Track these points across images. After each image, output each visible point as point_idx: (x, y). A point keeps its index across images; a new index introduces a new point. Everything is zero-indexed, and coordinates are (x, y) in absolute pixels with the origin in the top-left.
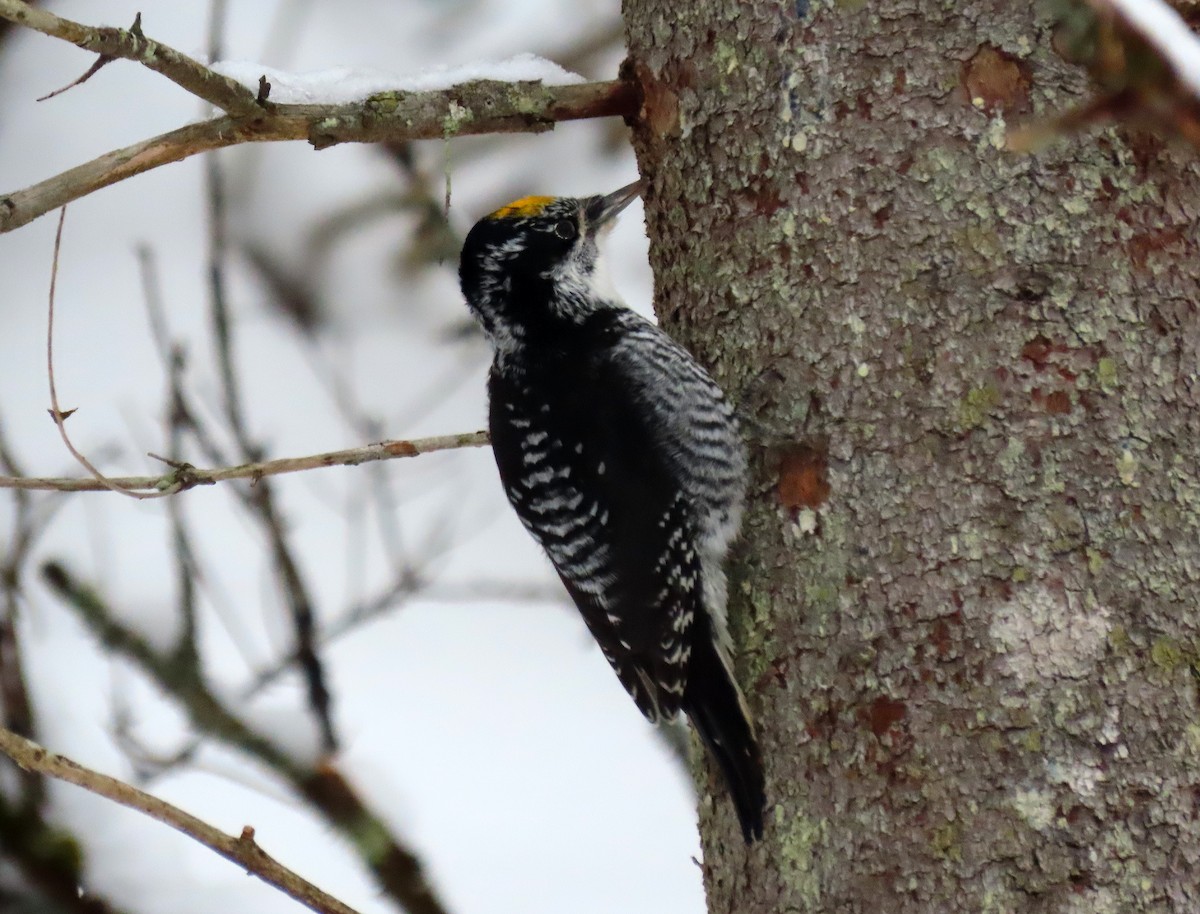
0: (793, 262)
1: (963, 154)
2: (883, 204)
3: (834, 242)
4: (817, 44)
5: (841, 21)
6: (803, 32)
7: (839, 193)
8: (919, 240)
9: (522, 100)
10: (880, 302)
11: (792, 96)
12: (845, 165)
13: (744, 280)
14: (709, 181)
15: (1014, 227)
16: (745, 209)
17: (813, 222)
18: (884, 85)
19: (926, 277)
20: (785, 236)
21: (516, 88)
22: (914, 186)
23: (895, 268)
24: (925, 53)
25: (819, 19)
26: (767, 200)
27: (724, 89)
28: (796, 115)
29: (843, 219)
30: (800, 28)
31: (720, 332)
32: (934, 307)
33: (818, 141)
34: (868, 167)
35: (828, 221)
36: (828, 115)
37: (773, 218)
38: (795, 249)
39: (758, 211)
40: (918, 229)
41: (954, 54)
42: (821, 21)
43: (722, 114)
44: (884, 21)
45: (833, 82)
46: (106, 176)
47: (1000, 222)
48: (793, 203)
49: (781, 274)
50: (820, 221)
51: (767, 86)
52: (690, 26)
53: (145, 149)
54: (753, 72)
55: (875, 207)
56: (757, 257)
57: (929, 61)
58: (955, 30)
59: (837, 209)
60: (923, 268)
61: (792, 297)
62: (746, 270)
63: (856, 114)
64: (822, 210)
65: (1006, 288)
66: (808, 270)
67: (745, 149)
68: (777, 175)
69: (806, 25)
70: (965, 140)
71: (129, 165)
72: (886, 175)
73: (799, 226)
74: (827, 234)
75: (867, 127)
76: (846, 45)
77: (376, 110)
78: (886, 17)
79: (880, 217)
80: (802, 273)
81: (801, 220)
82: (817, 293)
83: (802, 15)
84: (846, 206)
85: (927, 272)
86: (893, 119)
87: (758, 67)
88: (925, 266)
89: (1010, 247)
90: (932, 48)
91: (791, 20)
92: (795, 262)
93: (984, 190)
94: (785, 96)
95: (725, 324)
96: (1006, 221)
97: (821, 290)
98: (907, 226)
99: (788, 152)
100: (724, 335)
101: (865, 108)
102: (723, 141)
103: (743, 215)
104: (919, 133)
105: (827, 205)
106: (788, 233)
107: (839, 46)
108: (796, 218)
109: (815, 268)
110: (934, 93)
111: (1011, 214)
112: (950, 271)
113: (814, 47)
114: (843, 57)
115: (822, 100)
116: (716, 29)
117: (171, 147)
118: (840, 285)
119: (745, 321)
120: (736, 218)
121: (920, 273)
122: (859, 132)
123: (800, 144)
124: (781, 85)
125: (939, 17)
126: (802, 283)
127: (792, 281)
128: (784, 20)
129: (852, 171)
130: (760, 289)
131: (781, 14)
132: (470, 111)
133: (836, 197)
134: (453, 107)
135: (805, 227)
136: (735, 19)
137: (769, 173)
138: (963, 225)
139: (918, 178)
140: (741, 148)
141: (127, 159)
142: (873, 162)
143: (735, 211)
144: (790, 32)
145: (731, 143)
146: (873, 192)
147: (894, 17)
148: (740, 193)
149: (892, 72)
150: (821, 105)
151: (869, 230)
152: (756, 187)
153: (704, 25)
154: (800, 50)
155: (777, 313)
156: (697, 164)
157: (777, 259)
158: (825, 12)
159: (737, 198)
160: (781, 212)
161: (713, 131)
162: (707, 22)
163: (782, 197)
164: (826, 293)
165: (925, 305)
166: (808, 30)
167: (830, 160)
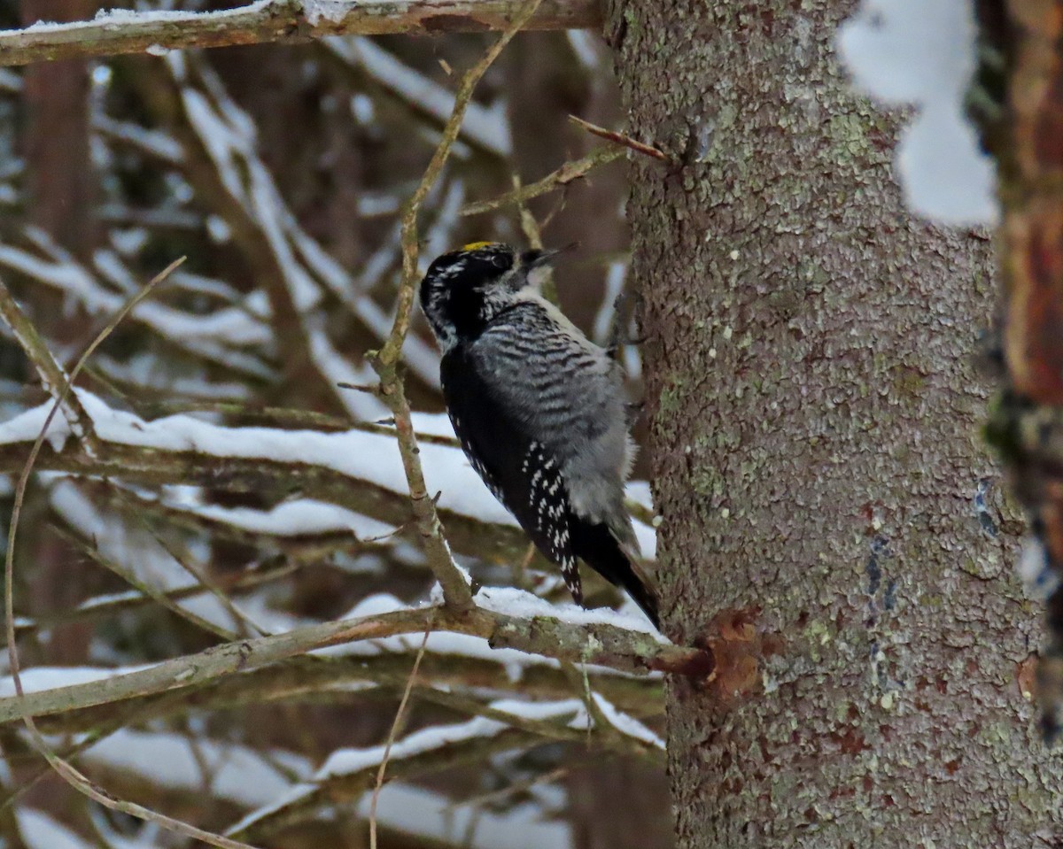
0: (875, 792)
1: (1016, 731)
2: (954, 757)
3: (911, 781)
4: (901, 631)
5: (922, 616)
6: (890, 621)
7: (918, 745)
8: (982, 789)
9: (639, 644)
10: (949, 831)
11: (880, 667)
12: (923, 723)
13: (825, 802)
14: (794, 726)
15: (1052, 793)
16: (829, 748)
17: (894, 764)
18: (956, 669)
19: (987, 819)
20: (869, 771)
21: (635, 634)
22: (978, 748)
23: (962, 807)
24: (989, 650)
25: (904, 612)
26: (851, 743)
27: (815, 657)
28: (883, 681)
29: (920, 764)
30: (888, 617)
31: (799, 840)
32: (993, 842)
33: (901, 703)
34: (943, 729)
35: (907, 764)
36: (909, 685)
37: (858, 757)
38: (877, 782)
39: (844, 751)
40: (981, 781)
41: (1011, 656)
42: (906, 614)
43: (813, 675)
44: (957, 621)
45: (915, 661)
46: (328, 639)
47: (1042, 787)
48: (876, 747)
49: (862, 800)
50: (900, 763)
51: (856, 658)
52: (781, 608)
53: (362, 623)
54: (843, 646)
55: (947, 759)
56: (840, 785)
57: (992, 657)
58: (1012, 638)
59: (915, 756)
60: (985, 811)
61: (873, 818)
62: (828, 794)
63: (933, 687)
64: (902, 755)
65: (1046, 837)
66: (889, 799)
67: (832, 704)
68: (863, 725)
69: (893, 615)
70: (1019, 721)
71: (348, 633)
72: (959, 737)
73: (881, 765)
74: (907, 774)
75: (942, 698)
76: (927, 635)
77: (540, 626)
78: (960, 618)
79: (952, 767)
80: (883, 801)
81: (883, 760)
82: (896, 818)
83: (889, 607)
84: (923, 755)
85: (988, 814)
86: (964, 695)
87: (849, 642)
88: (987, 809)
89: (1048, 808)
90: (994, 649)
91: (880, 611)
92: (876, 791)
93: (1031, 761)
94: (874, 666)
95: (804, 834)
96: (1046, 787)
97: (899, 816)
98: (973, 777)
99: (876, 708)
100: (804, 843)
101: (941, 685)
102: (811, 696)
103: (828, 753)
104: (982, 709)
105: (906, 752)
106: (872, 769)
107: (921, 634)
108: (879, 759)
109: (894, 799)
110: (996, 681)
111: (1049, 783)
112: (1006, 816)
113: (899, 632)
114: (924, 643)
115: (906, 673)
116: (810, 611)
117: (385, 624)
118: (915, 813)
119: (825, 832)
120: (820, 754)
121: (982, 814)
122: (935, 701)
123: (886, 703)
124: (870, 657)
125: (999, 626)
126: (882, 809)
127: (873, 807)
128: (872, 609)
129: (929, 730)
130: (841, 810)
131: (870, 604)
132: (601, 644)
133: (914, 748)
134: (591, 637)
135: (887, 766)
136: (829, 604)
137: (855, 723)
138: (1015, 785)
139: (981, 742)
140: (829, 702)
141: (348, 628)
142: (946, 725)
143: (819, 748)
144: (879, 619)
145: (820, 697)
146: (946, 748)
147: (965, 619)
148: (824, 736)
149: (962, 660)
150: (904, 676)
151: (941, 775)
152: (842, 733)
153: (797, 609)
154: (887, 634)
155: (857, 829)
156: (781, 712)
157: (859, 789)
158: (910, 607)
159: (822, 740)
160: (865, 753)
161: (801, 688)
162: (799, 605)
163: (866, 742)
164: (903, 818)
165: (985, 839)
166: (895, 619)
167: (911, 719)
